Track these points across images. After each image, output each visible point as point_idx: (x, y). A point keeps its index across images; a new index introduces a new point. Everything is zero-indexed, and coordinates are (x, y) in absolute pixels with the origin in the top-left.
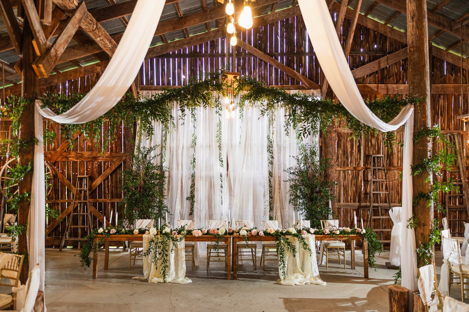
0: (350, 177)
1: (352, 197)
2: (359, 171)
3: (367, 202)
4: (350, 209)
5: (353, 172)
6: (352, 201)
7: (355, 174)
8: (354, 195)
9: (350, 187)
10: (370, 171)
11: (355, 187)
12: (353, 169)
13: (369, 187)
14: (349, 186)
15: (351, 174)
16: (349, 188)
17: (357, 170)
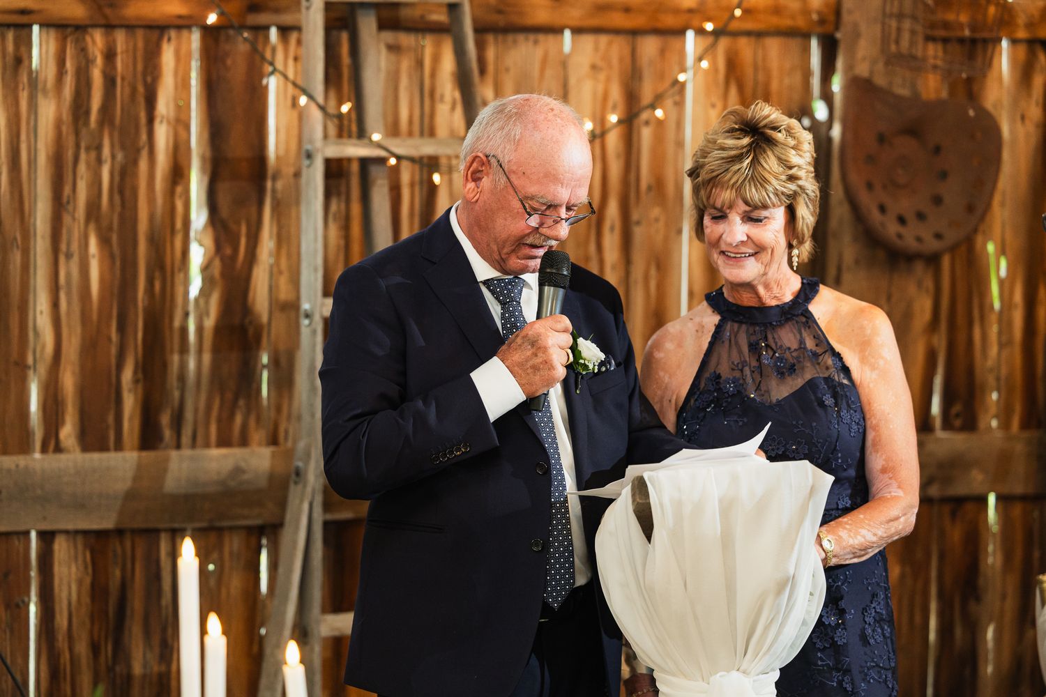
0: (48, 111)
1: (69, 382)
2: (158, 29)
3: (244, 442)
4: (47, 537)
5: (83, 51)
6: (68, 432)
7: (110, 82)
8: (90, 346)
9: (41, 246)
10: (284, 31)
11: (104, 241)
12: (78, 12)
13: (267, 243)
14: (27, 233)
15: (50, 73)
16: (26, 267)
17: (130, 27)
